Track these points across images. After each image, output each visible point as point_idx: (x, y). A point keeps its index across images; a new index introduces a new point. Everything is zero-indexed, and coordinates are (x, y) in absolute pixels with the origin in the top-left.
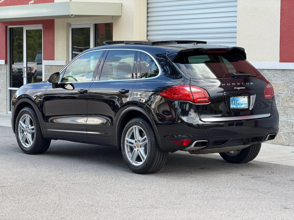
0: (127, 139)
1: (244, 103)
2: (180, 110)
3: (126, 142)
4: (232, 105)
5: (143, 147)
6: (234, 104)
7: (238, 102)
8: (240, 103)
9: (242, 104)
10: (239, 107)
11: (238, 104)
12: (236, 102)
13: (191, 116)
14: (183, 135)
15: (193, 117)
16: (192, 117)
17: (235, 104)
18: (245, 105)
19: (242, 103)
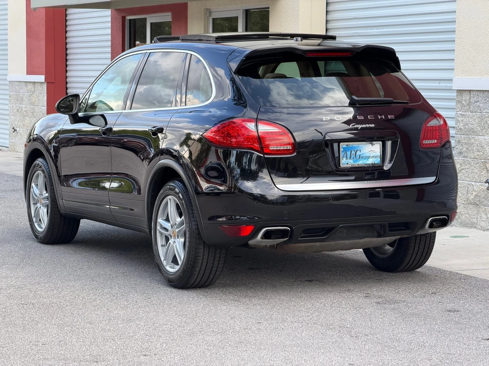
0: (160, 220)
1: (372, 155)
2: (239, 171)
3: (158, 227)
4: (344, 159)
5: (181, 236)
6: (349, 156)
7: (358, 153)
8: (364, 155)
9: (369, 157)
10: (361, 163)
11: (358, 157)
12: (353, 152)
13: (265, 180)
14: (243, 216)
15: (267, 181)
16: (265, 183)
17: (352, 157)
18: (375, 159)
19: (367, 155)
